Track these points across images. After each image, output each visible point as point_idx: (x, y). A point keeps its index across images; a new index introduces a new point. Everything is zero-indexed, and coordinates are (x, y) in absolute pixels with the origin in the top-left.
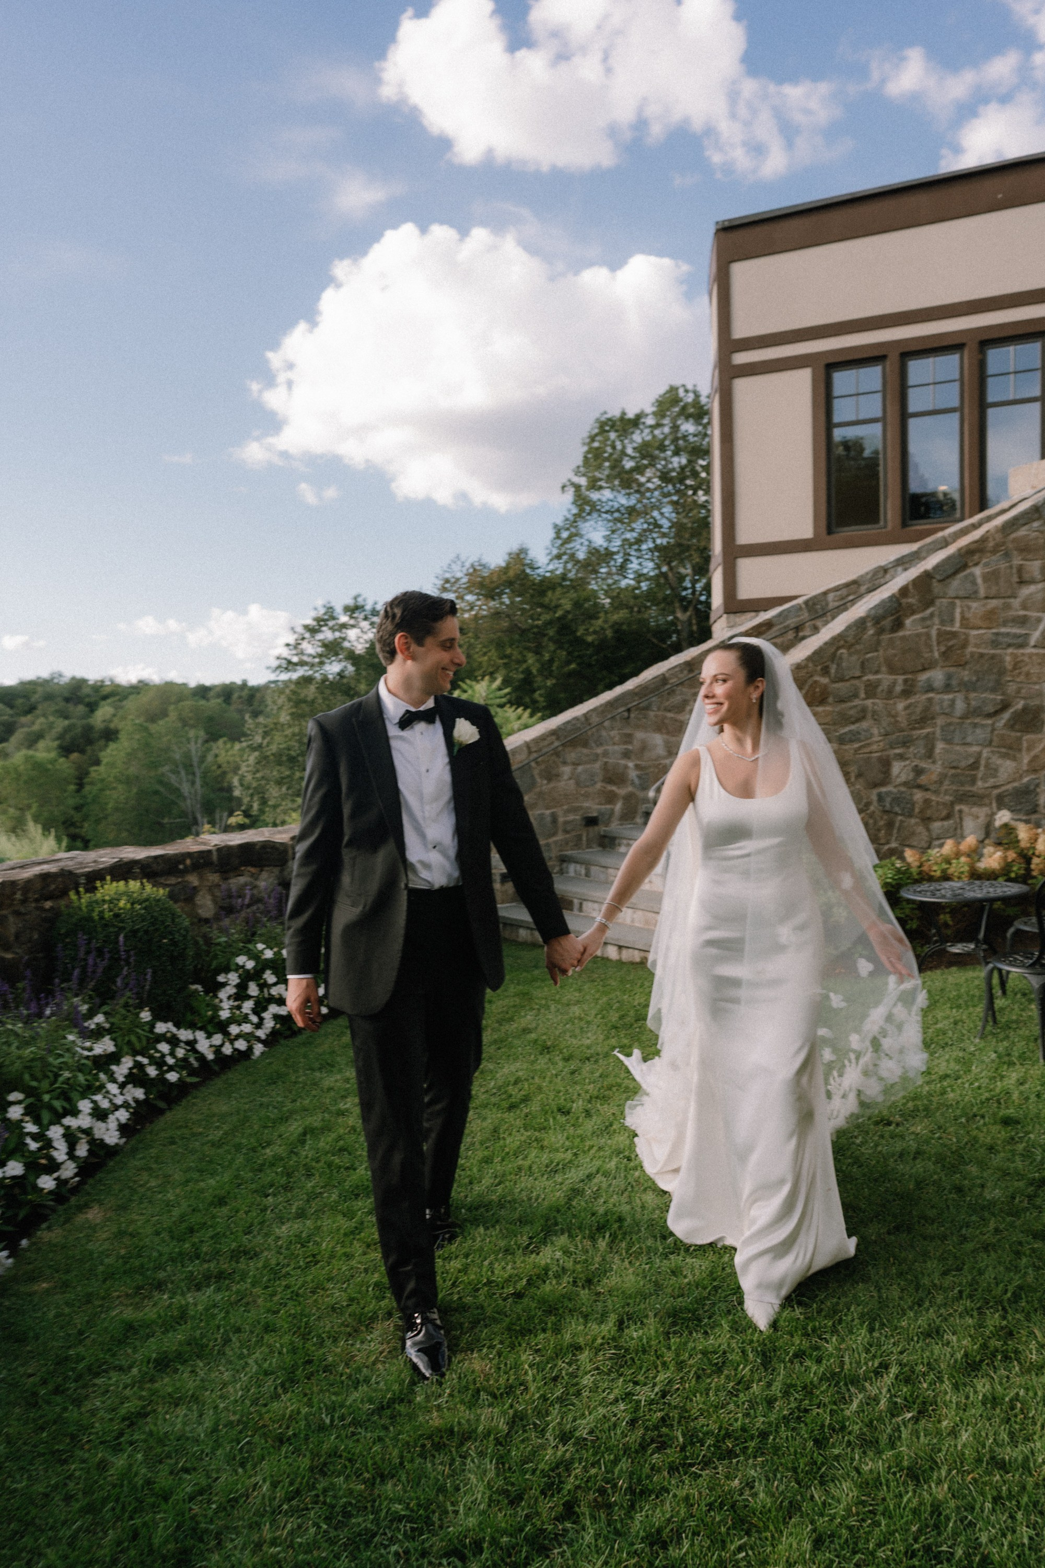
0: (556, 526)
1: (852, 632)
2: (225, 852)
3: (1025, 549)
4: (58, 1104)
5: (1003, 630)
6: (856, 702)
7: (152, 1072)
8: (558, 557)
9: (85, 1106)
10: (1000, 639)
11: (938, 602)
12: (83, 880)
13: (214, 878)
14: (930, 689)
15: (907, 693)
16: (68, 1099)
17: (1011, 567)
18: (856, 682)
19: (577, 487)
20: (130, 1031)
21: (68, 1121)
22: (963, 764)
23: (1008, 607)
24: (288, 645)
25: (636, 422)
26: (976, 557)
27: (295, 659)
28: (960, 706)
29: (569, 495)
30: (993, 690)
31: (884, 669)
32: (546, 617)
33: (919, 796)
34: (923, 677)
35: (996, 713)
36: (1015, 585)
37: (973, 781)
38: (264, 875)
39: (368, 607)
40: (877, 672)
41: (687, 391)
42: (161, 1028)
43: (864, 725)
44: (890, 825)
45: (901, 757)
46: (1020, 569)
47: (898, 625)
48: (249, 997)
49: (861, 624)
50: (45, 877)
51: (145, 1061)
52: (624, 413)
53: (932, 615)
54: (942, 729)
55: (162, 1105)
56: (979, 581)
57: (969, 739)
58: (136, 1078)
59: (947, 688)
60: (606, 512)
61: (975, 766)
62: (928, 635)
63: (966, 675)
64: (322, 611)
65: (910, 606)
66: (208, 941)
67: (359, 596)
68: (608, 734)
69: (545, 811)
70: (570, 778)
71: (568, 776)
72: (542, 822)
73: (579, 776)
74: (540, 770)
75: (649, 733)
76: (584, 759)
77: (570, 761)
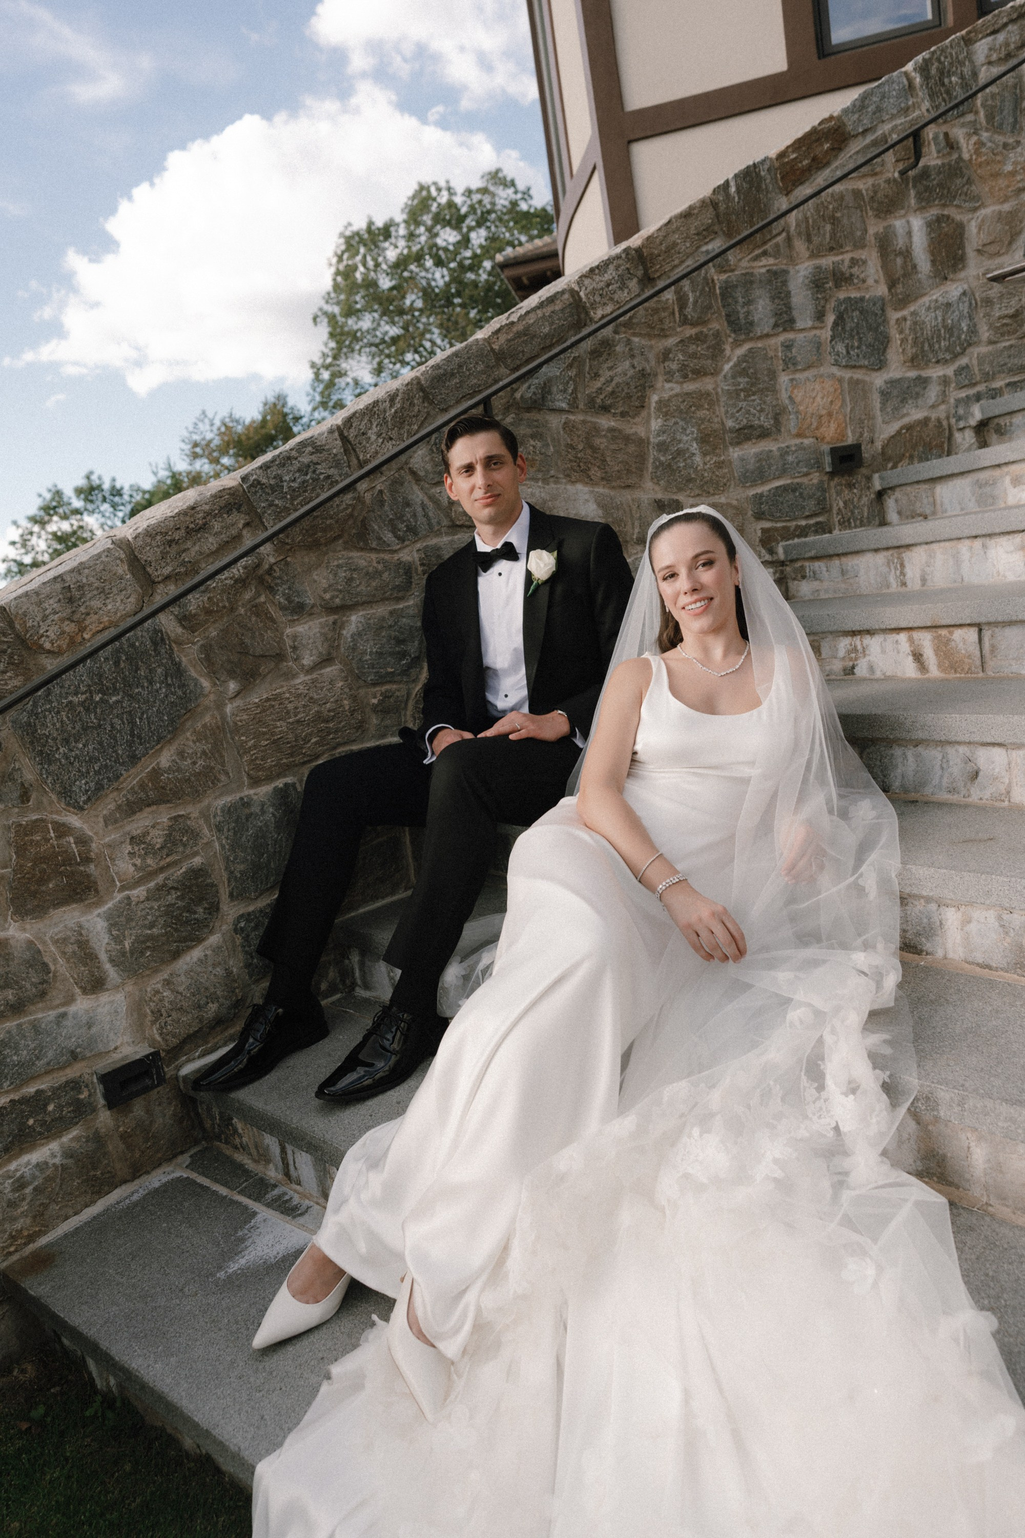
0: (313, 365)
8: (322, 404)
19: (331, 317)
24: (13, 543)
25: (386, 232)
27: (27, 560)
29: (324, 330)
39: (106, 486)
41: (439, 190)
52: (370, 223)
60: (369, 344)
64: (48, 496)
67: (91, 473)
68: (431, 498)
69: (252, 792)
70: (327, 660)
71: (314, 652)
72: (247, 830)
73: (354, 649)
74: (202, 645)
75: (556, 483)
76: (362, 588)
77: (312, 602)
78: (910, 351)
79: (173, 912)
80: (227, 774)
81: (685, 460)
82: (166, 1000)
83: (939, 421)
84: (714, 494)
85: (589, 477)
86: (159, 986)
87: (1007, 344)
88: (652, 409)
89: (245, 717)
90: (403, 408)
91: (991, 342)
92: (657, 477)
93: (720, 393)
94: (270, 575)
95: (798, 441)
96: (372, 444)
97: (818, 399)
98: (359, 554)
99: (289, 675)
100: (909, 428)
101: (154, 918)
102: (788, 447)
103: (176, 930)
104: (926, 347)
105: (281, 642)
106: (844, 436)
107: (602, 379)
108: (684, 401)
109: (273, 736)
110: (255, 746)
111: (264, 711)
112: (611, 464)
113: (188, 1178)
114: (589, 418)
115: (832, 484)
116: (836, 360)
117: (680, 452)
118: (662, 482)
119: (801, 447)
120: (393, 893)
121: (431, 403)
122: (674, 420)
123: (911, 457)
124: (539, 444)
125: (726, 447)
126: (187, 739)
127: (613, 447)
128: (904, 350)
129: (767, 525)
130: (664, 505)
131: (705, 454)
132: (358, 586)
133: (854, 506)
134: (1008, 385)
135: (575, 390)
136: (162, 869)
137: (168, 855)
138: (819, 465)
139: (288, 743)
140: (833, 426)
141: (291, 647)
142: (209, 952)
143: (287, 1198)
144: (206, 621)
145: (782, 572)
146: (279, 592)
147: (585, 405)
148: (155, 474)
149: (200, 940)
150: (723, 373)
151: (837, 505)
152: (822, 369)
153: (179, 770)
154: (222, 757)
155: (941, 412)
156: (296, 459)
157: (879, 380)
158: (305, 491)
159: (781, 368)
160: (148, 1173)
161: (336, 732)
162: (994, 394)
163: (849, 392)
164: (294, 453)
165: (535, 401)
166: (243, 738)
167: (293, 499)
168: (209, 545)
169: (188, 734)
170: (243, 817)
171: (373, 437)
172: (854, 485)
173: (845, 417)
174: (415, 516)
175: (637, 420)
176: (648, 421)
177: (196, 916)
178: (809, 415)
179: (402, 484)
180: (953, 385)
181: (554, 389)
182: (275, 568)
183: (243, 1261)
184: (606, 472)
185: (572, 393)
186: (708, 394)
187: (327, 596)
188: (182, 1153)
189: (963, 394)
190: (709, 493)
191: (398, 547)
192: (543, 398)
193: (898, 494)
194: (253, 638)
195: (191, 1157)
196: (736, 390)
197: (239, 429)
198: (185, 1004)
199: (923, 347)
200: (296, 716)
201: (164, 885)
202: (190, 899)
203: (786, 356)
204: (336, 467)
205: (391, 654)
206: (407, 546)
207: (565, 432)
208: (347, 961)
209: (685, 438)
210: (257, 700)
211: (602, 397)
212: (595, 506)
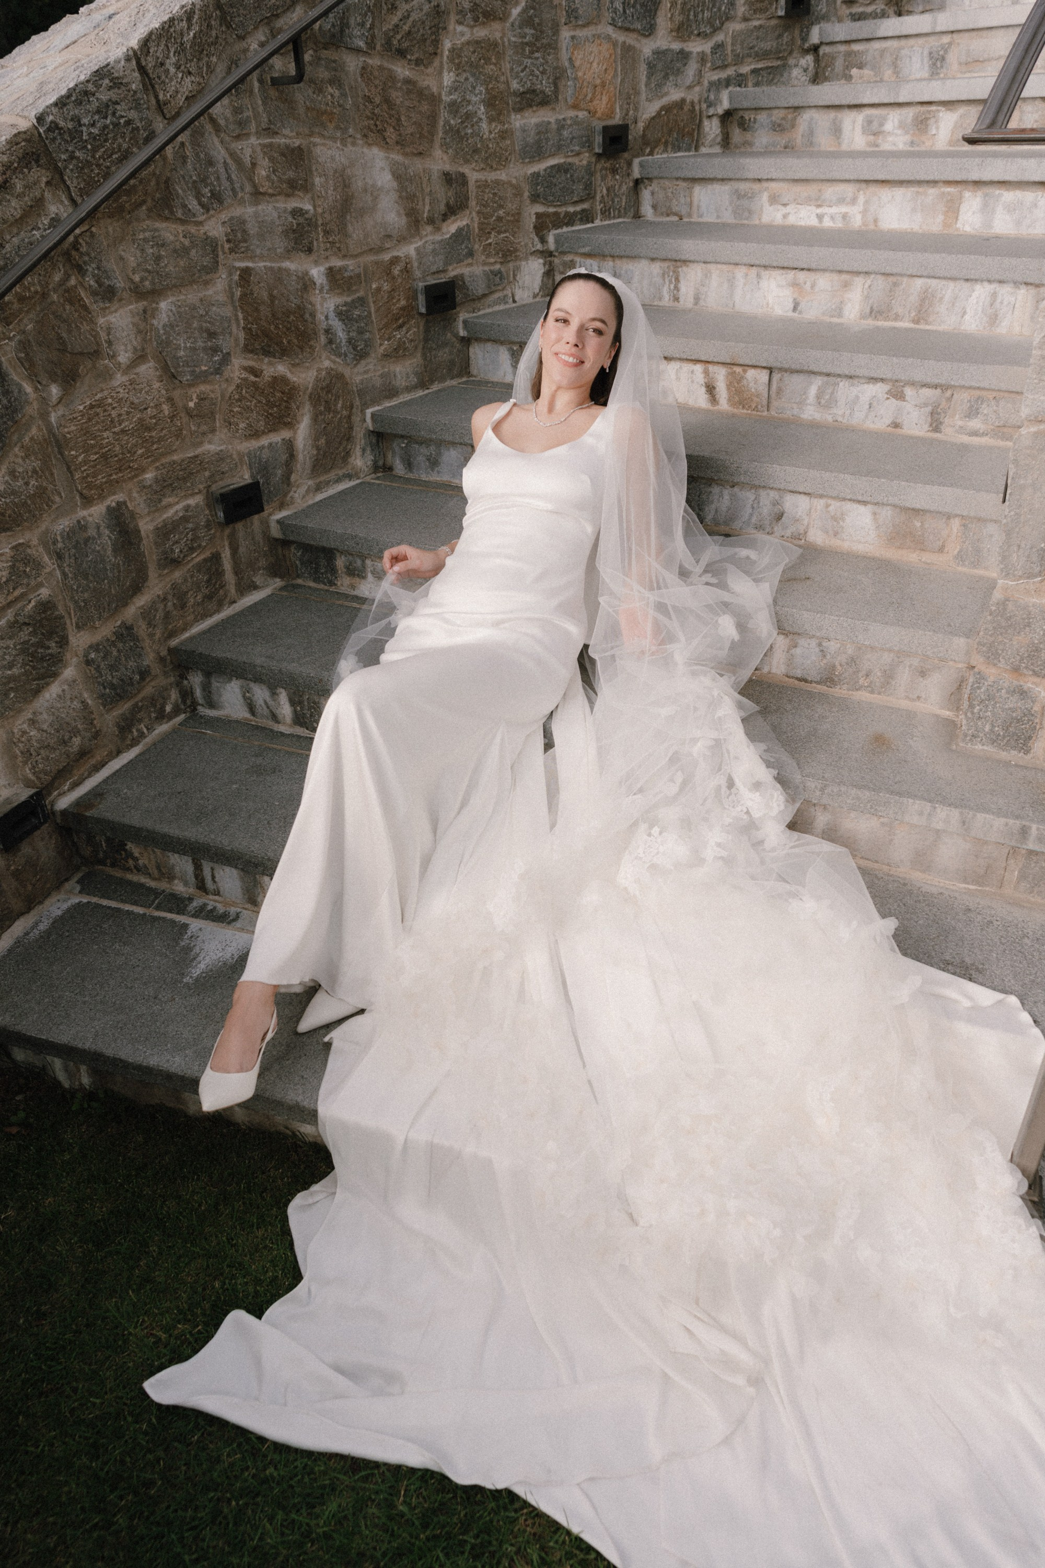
68: (232, 155)
69: (85, 513)
70: (140, 358)
71: (129, 347)
72: (87, 556)
73: (168, 343)
74: (20, 341)
75: (354, 144)
76: (171, 268)
77: (122, 285)
78: (678, 18)
79: (28, 649)
80: (59, 494)
81: (473, 126)
82: (34, 738)
83: (692, 103)
84: (496, 170)
85: (385, 139)
86: (25, 726)
87: (757, 23)
88: (445, 58)
89: (73, 428)
90: (201, 31)
91: (745, 19)
92: (446, 144)
93: (507, 44)
94: (77, 250)
95: (572, 113)
96: (171, 80)
97: (595, 65)
98: (164, 225)
99: (106, 375)
100: (667, 109)
101: (12, 658)
102: (564, 119)
103: (34, 668)
104: (691, 17)
105: (96, 336)
106: (613, 111)
107: (399, 14)
108: (474, 52)
109: (101, 448)
110: (85, 462)
111: (90, 420)
112: (405, 124)
113: (89, 902)
114: (386, 64)
115: (599, 166)
116: (613, 19)
117: (468, 116)
118: (450, 151)
119: (576, 122)
120: (218, 611)
121: (229, 26)
122: (464, 75)
123: (666, 143)
124: (337, 93)
125: (509, 112)
126: (16, 456)
127: (407, 103)
128: (672, 15)
129: (540, 209)
130: (451, 179)
131: (491, 120)
132: (166, 265)
133: (615, 195)
134: (754, 71)
135: (372, 25)
136: (9, 605)
137: (14, 589)
138: (589, 144)
139: (116, 456)
140: (605, 99)
141: (106, 341)
142: (66, 687)
143: (209, 908)
144: (20, 311)
145: (551, 263)
146: (89, 273)
147: (382, 45)
149: (55, 675)
150: (511, 20)
151: (601, 191)
152: (599, 27)
153: (14, 493)
154: (52, 474)
155: (693, 95)
156: (94, 95)
157: (647, 48)
158: (106, 140)
159: (563, 20)
160: (41, 903)
161: (159, 441)
162: (740, 81)
163: (622, 59)
164: (90, 87)
165: (333, 36)
166: (73, 453)
167: (95, 150)
168: (12, 211)
169: (16, 449)
170: (82, 542)
171: (172, 70)
172: (617, 170)
173: (615, 88)
174: (218, 178)
175: (430, 70)
176: (440, 73)
177: (50, 651)
178: (585, 84)
179: (202, 135)
180: (709, 65)
181: (352, 22)
182: (81, 241)
183: (202, 966)
184: (400, 135)
185: (370, 28)
186: (495, 45)
187: (137, 278)
188: (67, 880)
189: (715, 76)
190: (492, 167)
191: (204, 217)
192: (342, 31)
193: (655, 186)
194: (69, 332)
195: (78, 882)
196: (522, 43)
198: (52, 742)
199: (688, 15)
200: (120, 424)
201: (16, 622)
202: (43, 634)
203: (570, 7)
204: (136, 108)
205: (205, 349)
206: (213, 216)
207: (363, 81)
208: (185, 682)
209: (474, 99)
210: (81, 408)
211: (399, 37)
212: (389, 177)
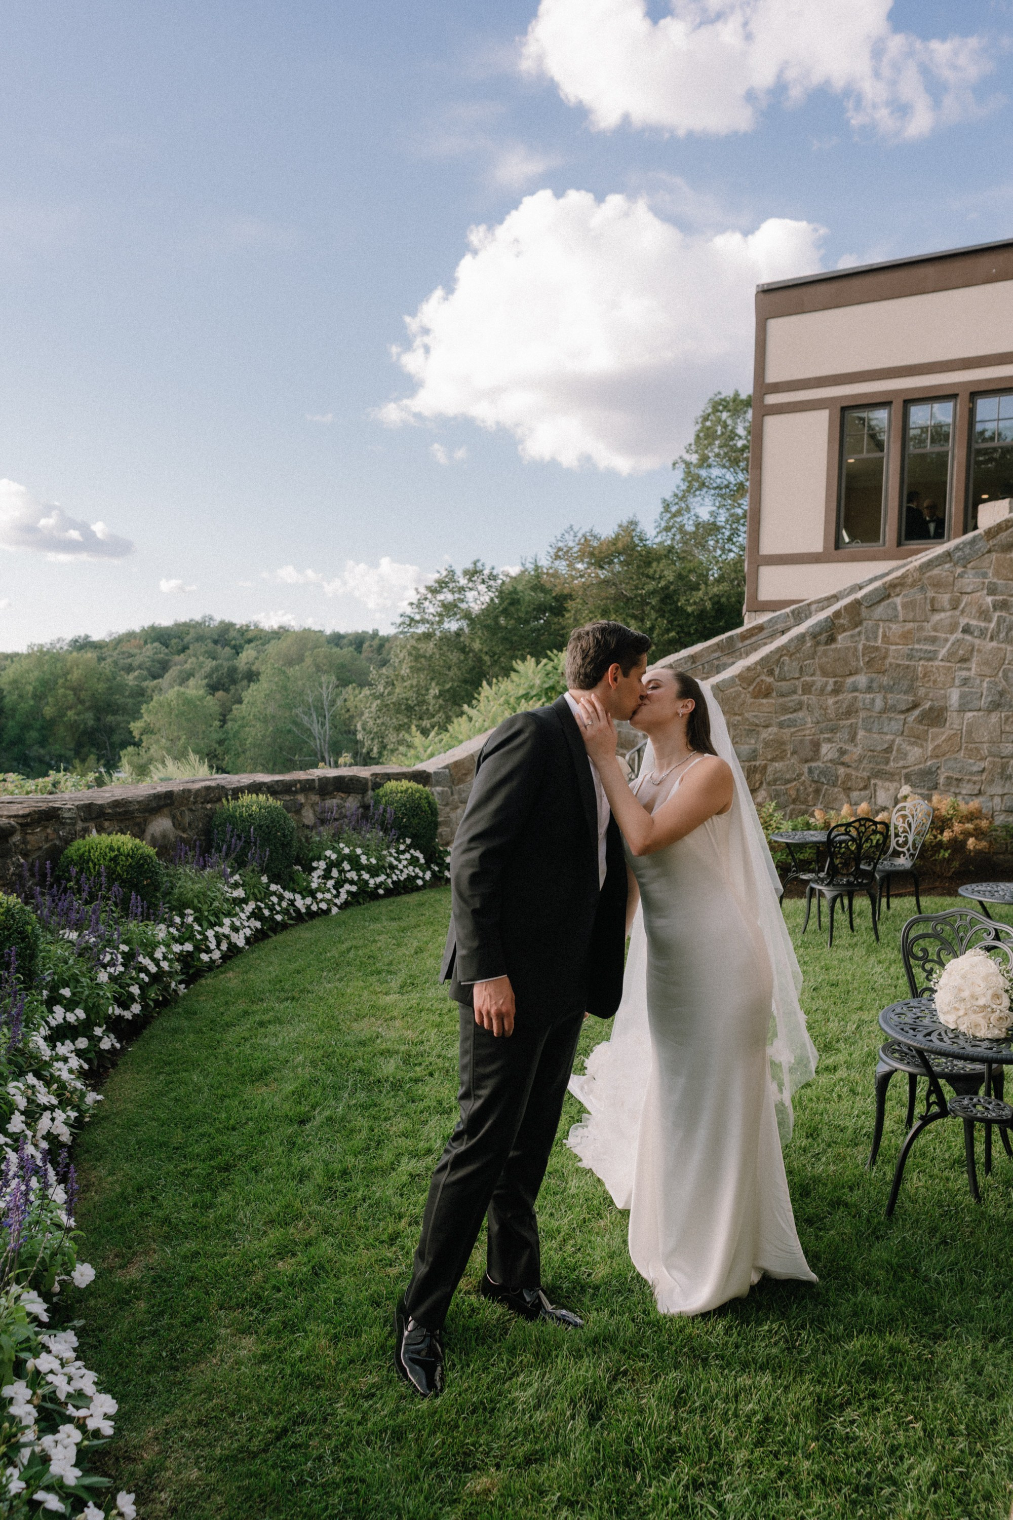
0: (664, 501)
1: (793, 644)
2: (324, 781)
3: (938, 584)
4: (212, 919)
5: (917, 646)
6: (795, 697)
7: (266, 913)
8: (668, 529)
9: (227, 921)
10: (915, 653)
11: (865, 623)
12: (230, 793)
13: (315, 798)
14: (855, 689)
15: (836, 691)
16: (218, 917)
17: (926, 598)
18: (796, 682)
19: (688, 464)
20: (254, 887)
21: (217, 928)
22: (879, 748)
23: (921, 629)
24: (412, 604)
26: (898, 589)
27: (418, 617)
28: (879, 704)
29: (679, 474)
30: (906, 693)
31: (818, 672)
32: (652, 585)
33: (842, 771)
34: (850, 680)
35: (908, 710)
36: (929, 613)
37: (887, 763)
38: (350, 799)
39: (486, 572)
40: (812, 675)
42: (273, 887)
43: (800, 714)
44: (817, 791)
45: (829, 740)
46: (933, 599)
47: (832, 639)
48: (332, 878)
49: (801, 638)
50: (208, 789)
51: (263, 906)
52: (737, 394)
53: (859, 633)
54: (863, 720)
55: (270, 933)
56: (899, 608)
57: (885, 730)
58: (256, 915)
59: (869, 689)
60: (715, 488)
61: (889, 750)
62: (856, 649)
63: (885, 680)
64: (444, 573)
65: (843, 625)
66: (308, 839)
67: (478, 561)
148: (523, 565)
197: (595, 544)
